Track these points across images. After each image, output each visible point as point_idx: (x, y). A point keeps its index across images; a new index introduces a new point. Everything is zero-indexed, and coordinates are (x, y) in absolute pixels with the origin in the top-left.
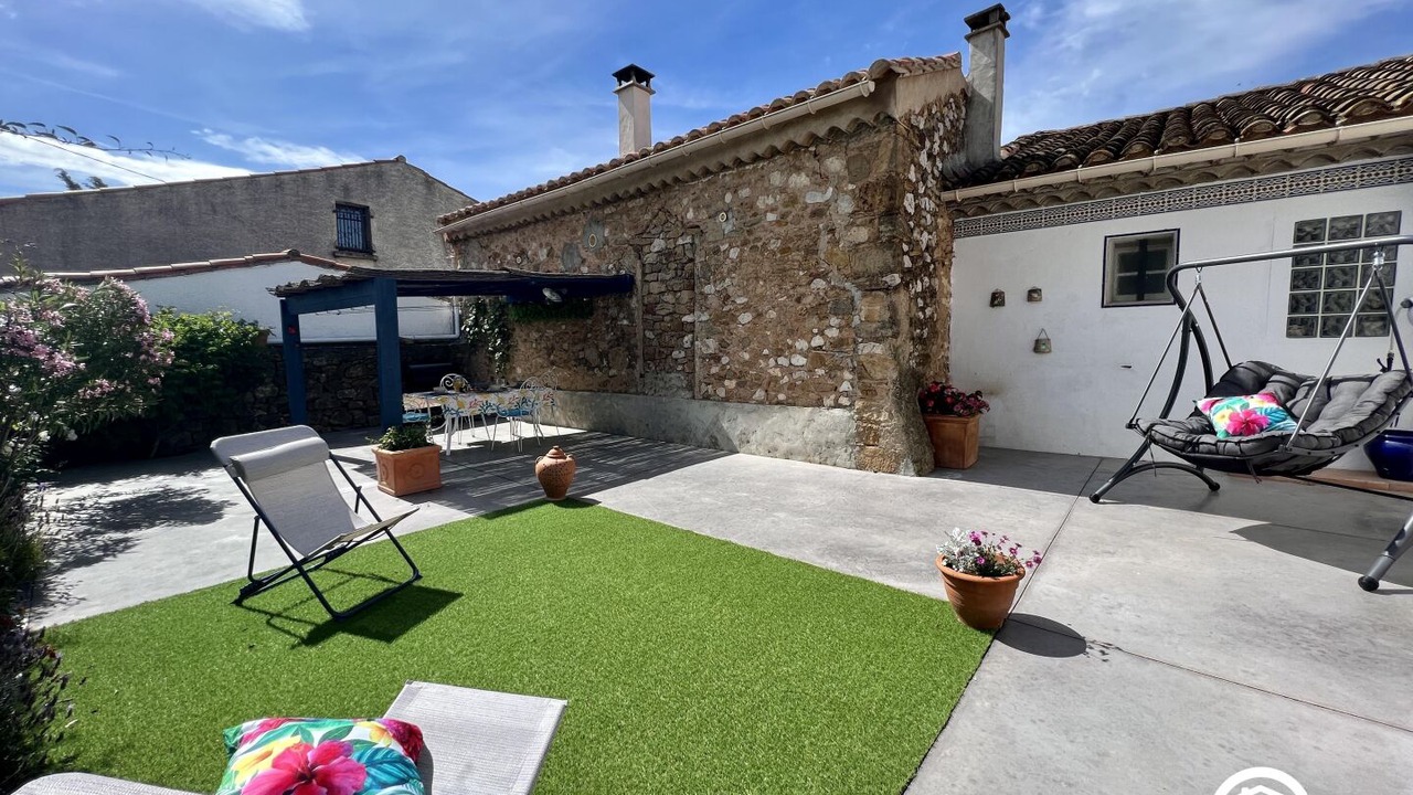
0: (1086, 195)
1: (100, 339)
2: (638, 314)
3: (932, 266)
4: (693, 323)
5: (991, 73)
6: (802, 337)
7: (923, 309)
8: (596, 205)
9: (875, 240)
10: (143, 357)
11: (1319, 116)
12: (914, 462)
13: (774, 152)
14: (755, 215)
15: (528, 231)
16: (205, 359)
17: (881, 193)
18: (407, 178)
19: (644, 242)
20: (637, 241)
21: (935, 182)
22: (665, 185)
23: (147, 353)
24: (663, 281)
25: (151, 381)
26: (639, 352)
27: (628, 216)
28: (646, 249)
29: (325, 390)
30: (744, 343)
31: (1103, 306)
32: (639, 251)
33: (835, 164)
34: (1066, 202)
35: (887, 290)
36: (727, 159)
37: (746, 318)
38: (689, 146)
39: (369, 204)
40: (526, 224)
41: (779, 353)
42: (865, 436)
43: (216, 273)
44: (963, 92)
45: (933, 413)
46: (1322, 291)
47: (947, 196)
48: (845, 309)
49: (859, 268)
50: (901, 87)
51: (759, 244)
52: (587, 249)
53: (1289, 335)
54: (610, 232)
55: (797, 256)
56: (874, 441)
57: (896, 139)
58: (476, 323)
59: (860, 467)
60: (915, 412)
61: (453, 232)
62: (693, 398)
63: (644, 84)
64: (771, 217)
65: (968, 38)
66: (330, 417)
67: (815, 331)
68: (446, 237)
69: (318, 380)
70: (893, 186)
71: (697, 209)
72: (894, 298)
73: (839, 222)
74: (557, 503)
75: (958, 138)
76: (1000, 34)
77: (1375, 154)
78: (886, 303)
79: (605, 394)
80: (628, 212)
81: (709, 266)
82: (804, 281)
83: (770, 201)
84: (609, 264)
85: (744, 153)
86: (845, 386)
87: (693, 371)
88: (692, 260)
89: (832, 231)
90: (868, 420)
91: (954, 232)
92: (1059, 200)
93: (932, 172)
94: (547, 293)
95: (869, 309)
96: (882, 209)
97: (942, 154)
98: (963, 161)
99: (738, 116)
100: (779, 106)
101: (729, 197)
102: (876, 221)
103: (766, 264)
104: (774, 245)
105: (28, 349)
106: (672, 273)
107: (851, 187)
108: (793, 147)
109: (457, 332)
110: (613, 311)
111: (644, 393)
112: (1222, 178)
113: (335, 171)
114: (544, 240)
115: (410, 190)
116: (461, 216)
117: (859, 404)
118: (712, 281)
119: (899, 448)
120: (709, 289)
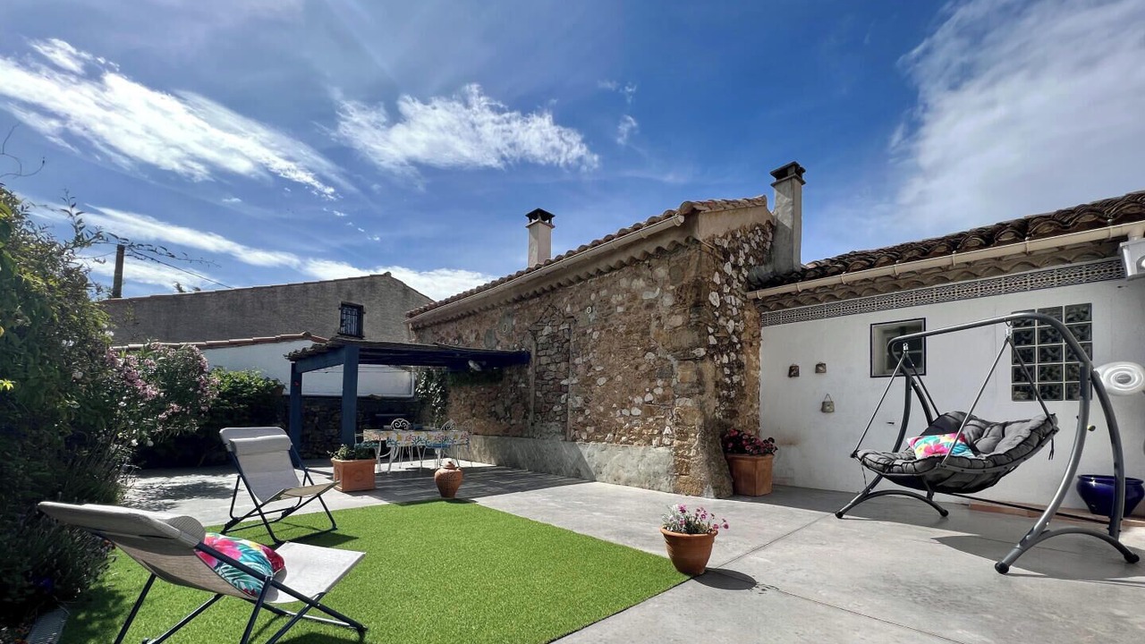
0: (854, 294)
1: (176, 380)
2: (532, 379)
3: (739, 346)
4: (567, 386)
5: (790, 209)
6: (639, 394)
7: (730, 376)
8: (508, 303)
9: (687, 324)
10: (199, 392)
11: (1012, 234)
12: (714, 488)
13: (622, 265)
14: (610, 308)
15: (463, 322)
16: (241, 401)
17: (691, 292)
18: (391, 287)
19: (538, 328)
20: (534, 328)
21: (741, 285)
22: (553, 289)
23: (202, 390)
24: (549, 356)
25: (203, 408)
26: (531, 407)
27: (529, 310)
28: (539, 334)
29: (317, 428)
30: (600, 399)
31: (871, 377)
32: (535, 334)
33: (661, 272)
34: (840, 299)
35: (695, 359)
36: (592, 271)
37: (602, 381)
38: (566, 262)
39: (363, 304)
40: (463, 317)
41: (623, 406)
42: (680, 468)
43: (255, 346)
44: (768, 222)
45: (732, 452)
46: (1036, 365)
47: (751, 295)
48: (667, 374)
49: (676, 344)
50: (702, 220)
51: (612, 329)
52: (501, 334)
53: (1015, 399)
54: (517, 322)
55: (636, 336)
56: (686, 471)
57: (700, 254)
58: (426, 387)
59: (676, 491)
60: (717, 451)
61: (415, 323)
62: (566, 440)
63: (547, 221)
64: (620, 309)
65: (773, 185)
66: (318, 448)
67: (647, 390)
68: (411, 326)
69: (313, 421)
70: (700, 287)
71: (573, 305)
72: (701, 365)
73: (663, 312)
74: (448, 501)
75: (764, 254)
76: (796, 182)
77: (1064, 261)
78: (694, 369)
79: (506, 438)
80: (528, 307)
81: (579, 344)
82: (640, 354)
83: (620, 298)
84: (514, 344)
85: (602, 266)
86: (667, 430)
87: (566, 421)
88: (568, 340)
89: (659, 318)
90: (682, 456)
91: (761, 321)
92: (835, 298)
93: (738, 278)
94: (471, 364)
95: (684, 373)
96: (692, 303)
97: (748, 266)
98: (769, 271)
99: (597, 241)
100: (623, 233)
101: (593, 296)
102: (688, 311)
103: (616, 342)
104: (622, 329)
105: (131, 381)
106: (555, 350)
107: (672, 287)
108: (633, 261)
109: (413, 393)
110: (516, 378)
111: (533, 437)
112: (952, 280)
113: (343, 282)
114: (474, 328)
115: (392, 295)
116: (421, 312)
117: (676, 443)
118: (581, 354)
119: (703, 476)
120: (578, 361)
